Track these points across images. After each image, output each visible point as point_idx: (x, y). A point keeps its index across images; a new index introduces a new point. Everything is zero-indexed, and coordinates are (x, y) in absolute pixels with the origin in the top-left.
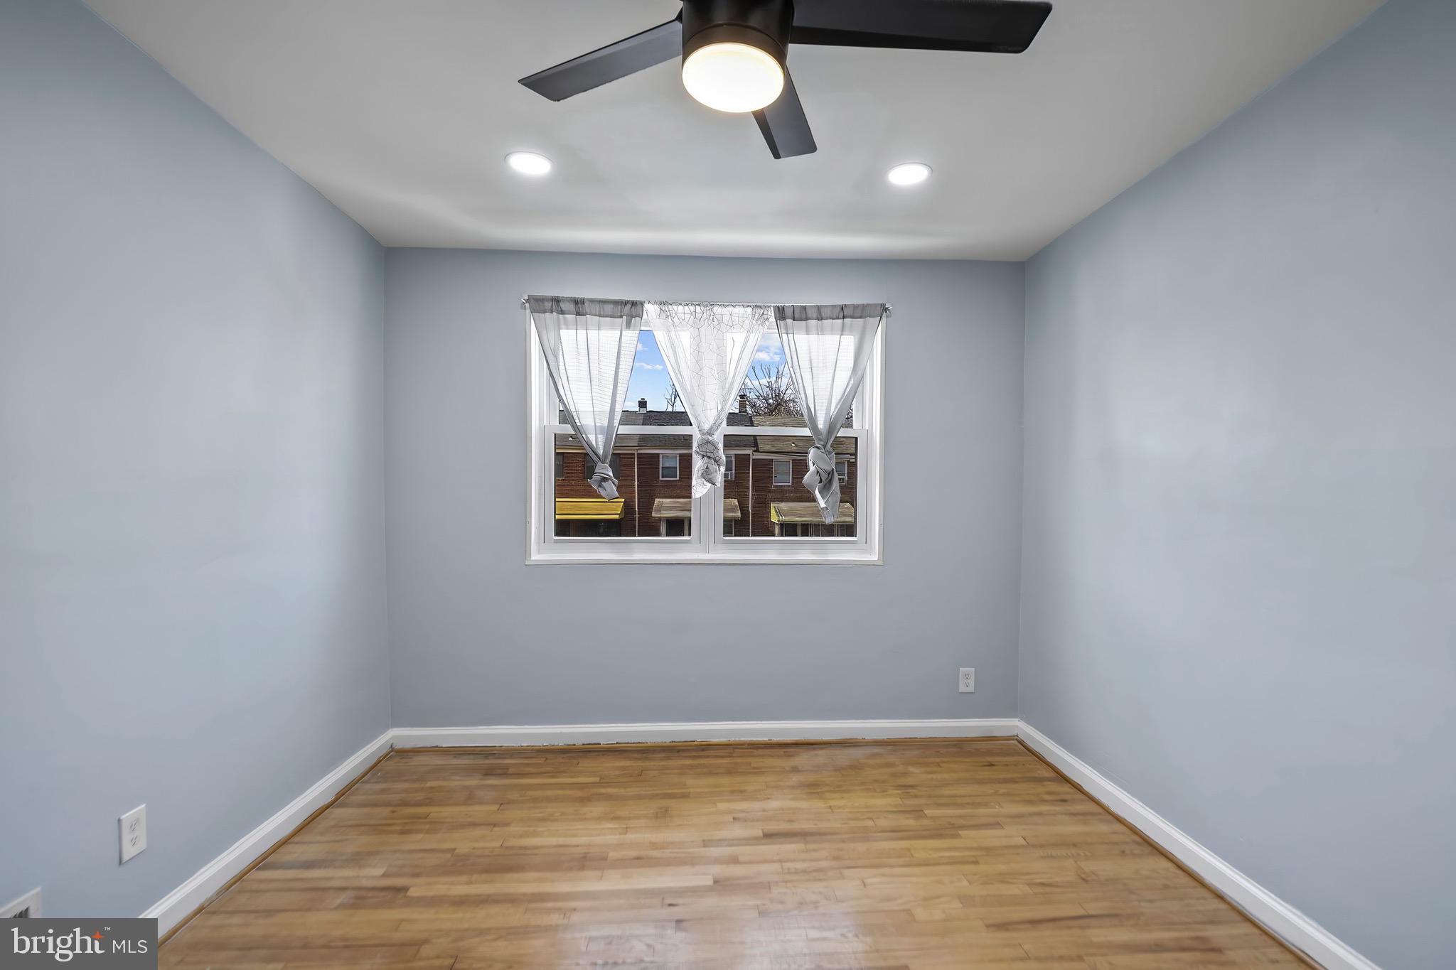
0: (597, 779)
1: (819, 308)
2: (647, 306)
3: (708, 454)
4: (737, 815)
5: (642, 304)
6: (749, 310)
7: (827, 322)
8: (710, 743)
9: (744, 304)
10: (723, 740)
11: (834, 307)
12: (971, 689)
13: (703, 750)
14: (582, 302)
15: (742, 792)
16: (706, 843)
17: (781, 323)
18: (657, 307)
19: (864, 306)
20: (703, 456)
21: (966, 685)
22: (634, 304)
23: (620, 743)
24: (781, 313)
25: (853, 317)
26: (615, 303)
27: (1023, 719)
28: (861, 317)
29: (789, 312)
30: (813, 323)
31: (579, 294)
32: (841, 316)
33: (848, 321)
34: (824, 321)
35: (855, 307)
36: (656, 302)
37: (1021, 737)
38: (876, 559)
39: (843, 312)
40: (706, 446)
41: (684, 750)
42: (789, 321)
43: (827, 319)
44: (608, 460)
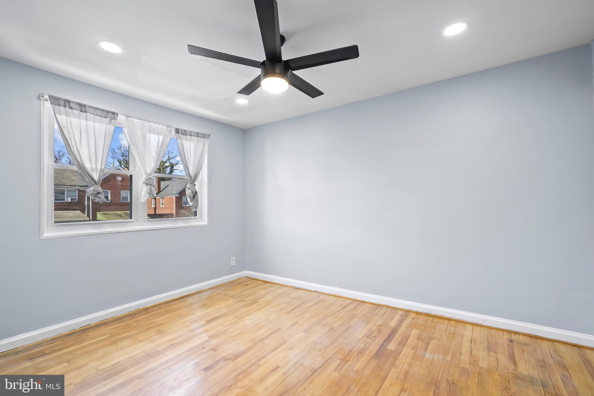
0: (109, 336)
1: (190, 132)
2: (119, 116)
3: (151, 184)
4: (191, 321)
5: (117, 114)
6: (165, 127)
7: (193, 138)
8: (147, 307)
9: (164, 125)
10: (153, 304)
11: (195, 132)
12: (234, 264)
13: (146, 311)
14: (85, 106)
15: (182, 315)
16: (191, 331)
17: (177, 134)
18: (124, 117)
19: (205, 134)
20: (147, 184)
21: (233, 263)
22: (113, 113)
23: (102, 321)
24: (177, 131)
25: (201, 137)
26: (103, 110)
27: (247, 270)
28: (203, 138)
29: (180, 131)
30: (188, 137)
31: (83, 102)
32: (197, 136)
33: (199, 138)
34: (192, 137)
35: (202, 134)
36: (124, 115)
37: (248, 276)
38: (206, 224)
39: (198, 135)
40: (150, 180)
41: (138, 313)
42: (180, 134)
43: (193, 136)
44: (100, 184)
